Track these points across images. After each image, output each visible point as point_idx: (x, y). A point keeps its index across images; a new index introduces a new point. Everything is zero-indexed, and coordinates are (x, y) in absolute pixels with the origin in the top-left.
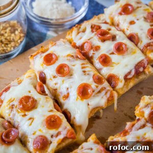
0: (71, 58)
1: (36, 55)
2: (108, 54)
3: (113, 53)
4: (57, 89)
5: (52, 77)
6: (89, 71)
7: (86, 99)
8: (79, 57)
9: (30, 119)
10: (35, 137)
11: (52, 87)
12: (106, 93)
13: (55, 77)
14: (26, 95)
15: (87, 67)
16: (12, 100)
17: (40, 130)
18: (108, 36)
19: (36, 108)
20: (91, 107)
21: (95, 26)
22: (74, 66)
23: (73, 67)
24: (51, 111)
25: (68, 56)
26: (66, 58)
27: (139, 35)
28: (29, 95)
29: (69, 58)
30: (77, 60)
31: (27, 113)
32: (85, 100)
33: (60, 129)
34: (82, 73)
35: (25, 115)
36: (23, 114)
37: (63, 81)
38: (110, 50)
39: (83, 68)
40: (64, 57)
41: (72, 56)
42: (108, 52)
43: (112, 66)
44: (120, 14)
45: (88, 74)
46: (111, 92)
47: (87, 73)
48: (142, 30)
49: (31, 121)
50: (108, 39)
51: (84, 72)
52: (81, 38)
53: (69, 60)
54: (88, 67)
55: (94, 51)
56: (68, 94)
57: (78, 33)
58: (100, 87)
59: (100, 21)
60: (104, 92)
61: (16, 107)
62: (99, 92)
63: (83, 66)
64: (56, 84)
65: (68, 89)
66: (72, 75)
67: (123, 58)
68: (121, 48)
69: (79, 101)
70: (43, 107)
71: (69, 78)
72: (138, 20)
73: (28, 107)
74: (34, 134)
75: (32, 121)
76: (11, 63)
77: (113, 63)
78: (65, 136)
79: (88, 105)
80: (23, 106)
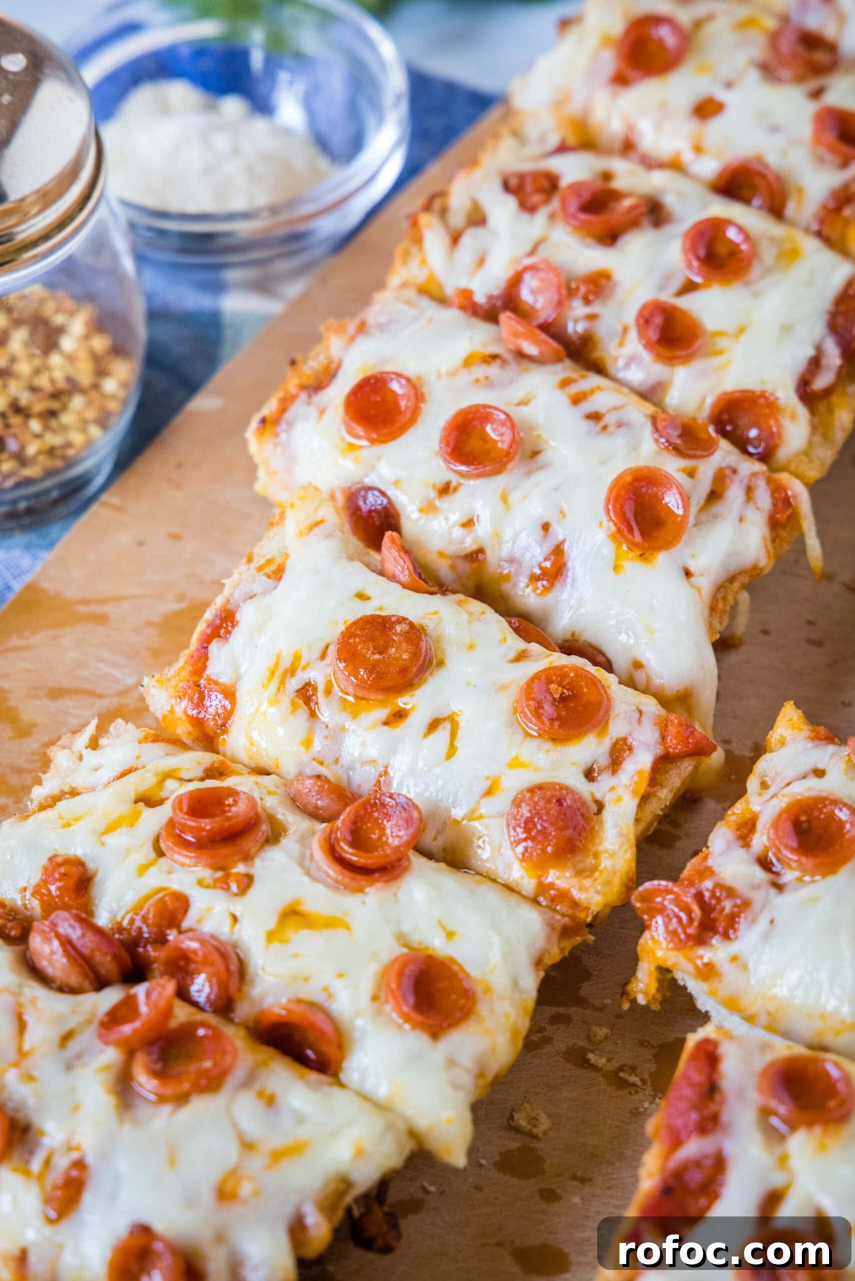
0: (493, 370)
1: (283, 410)
2: (667, 297)
3: (689, 287)
4: (480, 551)
5: (433, 494)
6: (615, 408)
7: (667, 545)
8: (531, 349)
9: (434, 725)
10: (502, 802)
11: (451, 550)
12: (749, 491)
13: (445, 490)
14: (351, 618)
15: (592, 391)
16: (286, 664)
17: (515, 763)
18: (627, 203)
19: (441, 664)
20: (706, 583)
21: (522, 177)
22: (524, 402)
23: (524, 409)
24: (521, 657)
25: (469, 362)
26: (466, 377)
27: (773, 160)
28: (368, 609)
29: (481, 371)
30: (525, 370)
31: (403, 702)
32: (662, 557)
33: (617, 728)
34: (585, 425)
35: (400, 715)
36: (383, 713)
37: (504, 499)
38: (668, 277)
39: (577, 400)
40: (452, 374)
41: (494, 357)
42: (661, 288)
43: (718, 353)
44: (621, 80)
45: (620, 425)
46: (769, 481)
47: (610, 419)
48: (775, 129)
49: (442, 735)
50: (633, 223)
51: (595, 417)
52: (481, 262)
53: (488, 383)
54: (599, 388)
55: (587, 302)
56: (558, 551)
57: (455, 239)
58: (707, 468)
59: (533, 149)
60: (735, 493)
61: (328, 691)
62: (714, 496)
63: (574, 389)
64: (468, 524)
65: (546, 527)
66: (535, 453)
67: (755, 295)
68: (722, 250)
69: (634, 569)
70: (471, 647)
71: (530, 473)
72: (729, 85)
73: (404, 670)
74: (489, 793)
75: (453, 735)
76: (120, 509)
77: (716, 334)
78: (659, 751)
79: (688, 574)
80: (370, 672)
